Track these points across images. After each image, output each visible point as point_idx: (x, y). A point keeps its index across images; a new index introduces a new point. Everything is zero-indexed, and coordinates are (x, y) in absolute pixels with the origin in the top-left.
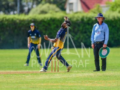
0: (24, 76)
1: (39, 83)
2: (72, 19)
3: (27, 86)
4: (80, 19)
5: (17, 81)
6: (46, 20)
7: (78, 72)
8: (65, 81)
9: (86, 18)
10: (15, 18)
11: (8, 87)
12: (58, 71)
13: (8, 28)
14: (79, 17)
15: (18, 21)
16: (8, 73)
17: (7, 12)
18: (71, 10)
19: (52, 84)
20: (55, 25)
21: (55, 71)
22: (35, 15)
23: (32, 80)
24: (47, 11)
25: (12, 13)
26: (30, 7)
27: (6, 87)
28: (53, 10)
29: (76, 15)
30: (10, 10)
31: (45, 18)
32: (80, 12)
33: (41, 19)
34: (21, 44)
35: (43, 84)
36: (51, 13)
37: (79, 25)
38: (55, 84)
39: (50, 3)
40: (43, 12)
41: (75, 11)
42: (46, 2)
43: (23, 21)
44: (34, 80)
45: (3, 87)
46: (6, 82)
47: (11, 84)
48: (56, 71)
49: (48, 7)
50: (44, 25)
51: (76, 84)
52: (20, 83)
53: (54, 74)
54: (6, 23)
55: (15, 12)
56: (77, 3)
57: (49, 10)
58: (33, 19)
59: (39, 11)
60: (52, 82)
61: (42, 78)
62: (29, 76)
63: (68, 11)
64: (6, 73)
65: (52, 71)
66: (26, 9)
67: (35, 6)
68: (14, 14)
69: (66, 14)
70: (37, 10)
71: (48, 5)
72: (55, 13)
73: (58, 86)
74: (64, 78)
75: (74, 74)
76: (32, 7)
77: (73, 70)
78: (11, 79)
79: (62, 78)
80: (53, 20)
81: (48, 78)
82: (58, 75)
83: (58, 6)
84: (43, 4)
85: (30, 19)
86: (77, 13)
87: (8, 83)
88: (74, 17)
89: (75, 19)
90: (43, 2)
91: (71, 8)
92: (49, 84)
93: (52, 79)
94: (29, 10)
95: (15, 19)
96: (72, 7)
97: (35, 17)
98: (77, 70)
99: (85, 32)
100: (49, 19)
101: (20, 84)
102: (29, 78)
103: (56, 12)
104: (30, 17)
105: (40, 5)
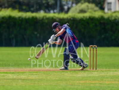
0: (62, 73)
1: (77, 81)
2: (110, 19)
3: (66, 83)
4: (118, 18)
5: (57, 79)
6: (84, 19)
7: (116, 71)
8: (103, 79)
10: (55, 16)
11: (47, 84)
12: (96, 69)
13: (48, 27)
14: (117, 16)
15: (57, 20)
16: (48, 70)
17: (47, 11)
19: (90, 82)
20: (94, 24)
21: (93, 69)
23: (71, 78)
24: (86, 10)
25: (52, 11)
26: (70, 6)
27: (45, 84)
28: (92, 9)
29: (114, 15)
30: (50, 9)
31: (84, 17)
33: (80, 18)
35: (81, 82)
36: (90, 12)
37: (117, 25)
38: (93, 82)
39: (89, 2)
40: (82, 11)
41: (113, 10)
42: (85, 2)
43: (63, 19)
44: (73, 78)
45: (43, 84)
46: (46, 79)
47: (50, 81)
48: (95, 69)
49: (87, 6)
50: (82, 24)
51: (114, 82)
52: (59, 80)
53: (93, 72)
54: (46, 21)
55: (55, 11)
56: (115, 2)
57: (88, 9)
58: (72, 17)
59: (78, 11)
60: (90, 80)
61: (80, 76)
62: (68, 74)
63: (106, 10)
64: (46, 70)
65: (90, 69)
66: (66, 7)
67: (74, 5)
68: (54, 13)
69: (105, 13)
70: (76, 9)
71: (87, 4)
72: (93, 12)
73: (96, 84)
74: (102, 76)
75: (111, 72)
76: (72, 6)
77: (111, 68)
78: (51, 77)
79: (100, 76)
80: (92, 19)
81: (86, 76)
82: (96, 73)
83: (97, 5)
84: (82, 4)
85: (69, 18)
86: (115, 12)
87: (47, 80)
88: (112, 16)
89: (113, 18)
90: (82, 1)
91: (109, 8)
92: (87, 82)
93: (90, 77)
94: (69, 9)
95: (54, 18)
96: (110, 6)
97: (75, 15)
98: (114, 68)
100: (88, 18)
101: (59, 82)
102: (68, 76)
103: (95, 11)
104: (70, 16)
105: (79, 4)
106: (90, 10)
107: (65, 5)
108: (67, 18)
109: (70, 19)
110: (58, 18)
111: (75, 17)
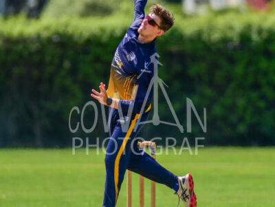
2: (205, 36)
4: (234, 36)
9: (260, 31)
14: (231, 28)
22: (64, 19)
29: (221, 21)
31: (103, 30)
32: (237, 11)
33: (86, 34)
34: (12, 129)
40: (96, 9)
41: (215, 5)
43: (22, 40)
58: (57, 33)
59: (79, 6)
63: (189, 5)
69: (184, 16)
85: (45, 34)
86: (223, 11)
88: (211, 28)
89: (216, 36)
97: (66, 26)
99: (256, 86)
104: (47, 28)
106: (125, 6)
108: (39, 37)
109: (49, 40)
111: (70, 30)
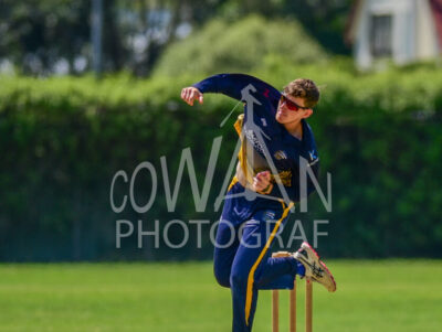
2: (385, 104)
4: (427, 102)
10: (75, 92)
13: (40, 151)
14: (422, 91)
15: (91, 112)
17: (35, 63)
18: (381, 52)
25: (62, 67)
26: (160, 35)
28: (283, 50)
29: (408, 82)
30: (52, 52)
37: (422, 136)
39: (269, 14)
41: (400, 58)
42: (245, 12)
49: (258, 36)
55: (80, 64)
56: (413, 16)
57: (264, 51)
58: (174, 99)
63: (363, 59)
66: (139, 44)
67: (184, 30)
68: (74, 73)
69: (355, 73)
70: (195, 55)
71: (254, 23)
76: (173, 39)
84: (230, 22)
85: (157, 101)
86: (411, 67)
88: (394, 91)
89: (401, 103)
90: (231, 9)
91: (379, 45)
94: (155, 53)
95: (74, 101)
103: (302, 62)
104: (160, 91)
105: (215, 26)
106: (270, 60)
107: (133, 31)
108: (148, 103)
109: (163, 109)
110: (92, 102)
